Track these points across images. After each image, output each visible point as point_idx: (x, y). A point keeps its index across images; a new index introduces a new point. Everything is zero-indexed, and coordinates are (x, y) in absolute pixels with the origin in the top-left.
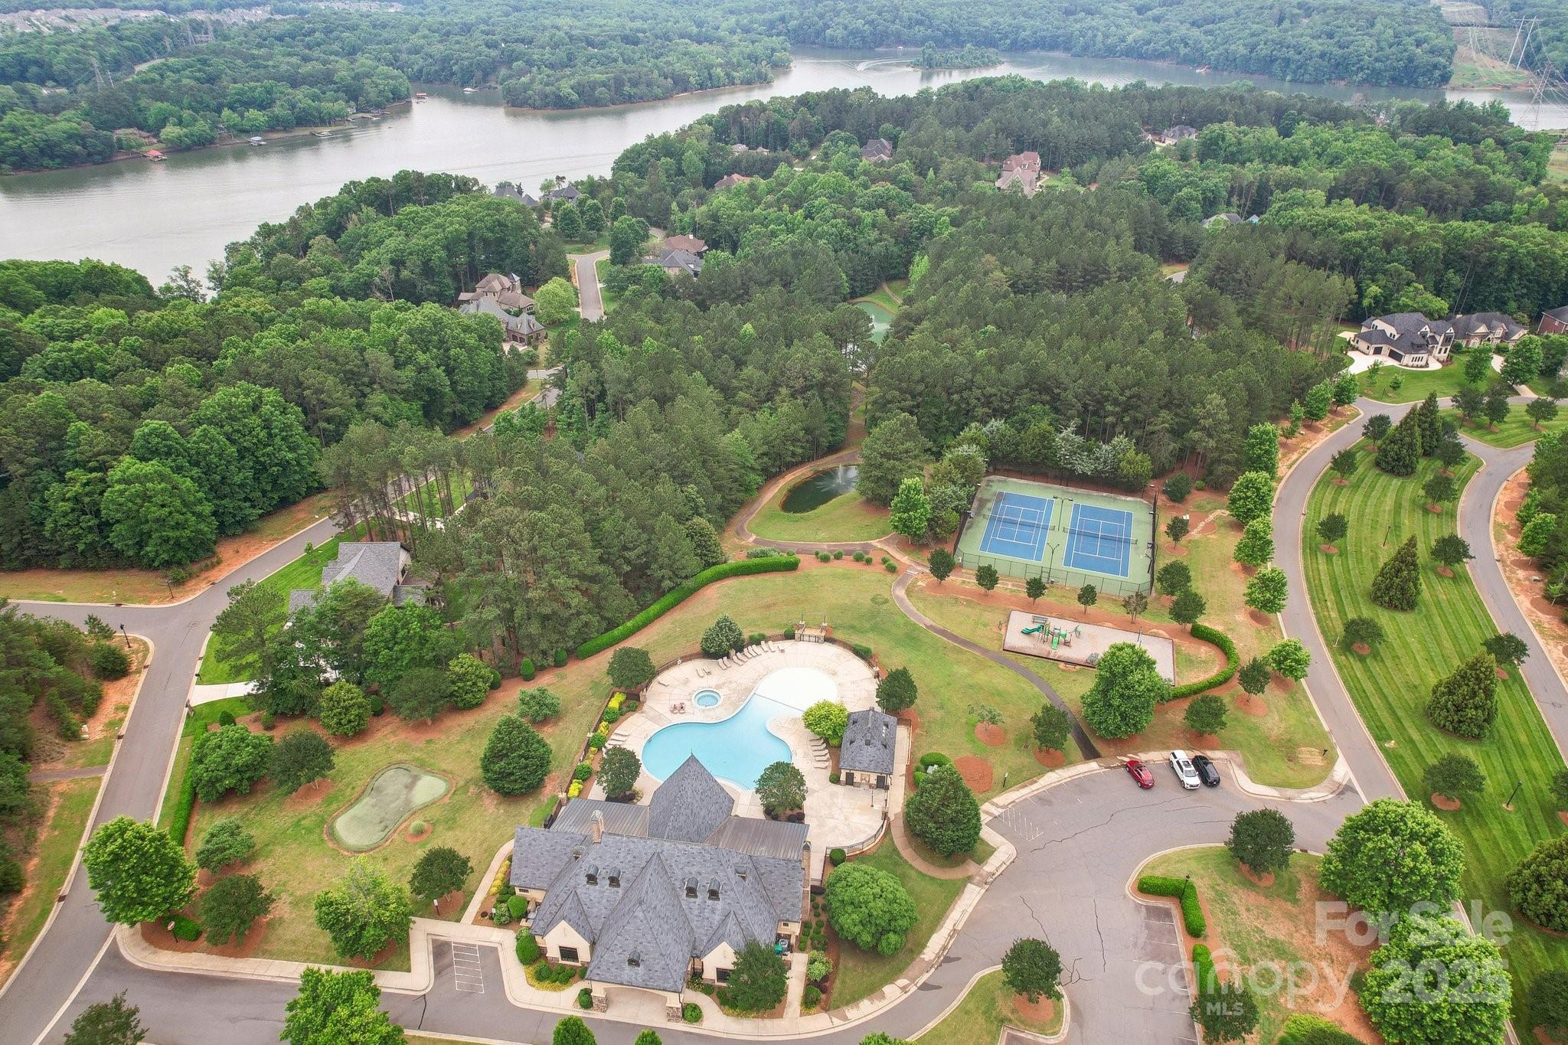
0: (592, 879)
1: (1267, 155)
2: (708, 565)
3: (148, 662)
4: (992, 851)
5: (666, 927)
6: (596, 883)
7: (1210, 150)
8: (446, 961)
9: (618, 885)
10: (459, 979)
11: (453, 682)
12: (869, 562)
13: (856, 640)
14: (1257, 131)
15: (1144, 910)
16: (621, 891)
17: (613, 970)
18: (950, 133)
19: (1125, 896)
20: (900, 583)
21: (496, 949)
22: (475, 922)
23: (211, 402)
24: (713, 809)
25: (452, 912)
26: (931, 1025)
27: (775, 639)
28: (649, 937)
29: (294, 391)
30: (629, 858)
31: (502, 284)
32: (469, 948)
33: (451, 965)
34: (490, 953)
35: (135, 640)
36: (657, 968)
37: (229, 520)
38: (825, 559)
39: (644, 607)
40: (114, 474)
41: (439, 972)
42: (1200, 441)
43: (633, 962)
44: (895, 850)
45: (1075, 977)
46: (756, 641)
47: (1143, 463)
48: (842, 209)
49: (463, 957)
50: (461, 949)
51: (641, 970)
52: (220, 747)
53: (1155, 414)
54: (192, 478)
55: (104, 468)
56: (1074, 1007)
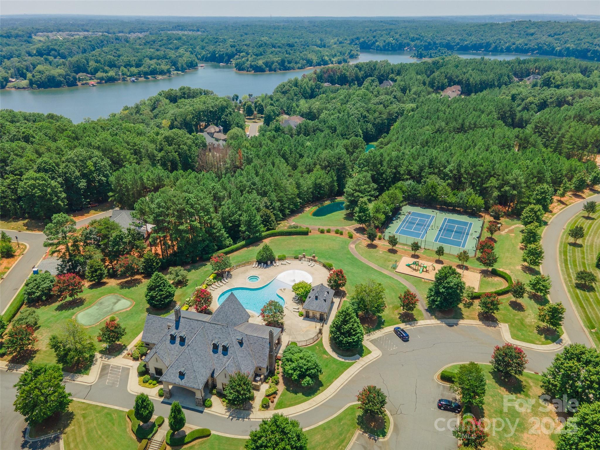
0: (173, 337)
1: (576, 85)
2: (268, 230)
3: (24, 253)
4: (369, 352)
6: (175, 339)
7: (547, 83)
8: (106, 372)
9: (184, 341)
10: (109, 379)
12: (341, 234)
15: (442, 387)
17: (172, 376)
19: (433, 380)
20: (354, 243)
21: (129, 369)
22: (124, 358)
27: (290, 258)
28: (190, 362)
30: (190, 328)
32: (118, 367)
33: (107, 373)
34: (126, 370)
36: (191, 377)
38: (322, 232)
41: (100, 377)
43: (181, 374)
45: (399, 412)
46: (282, 259)
49: (114, 371)
50: (114, 368)
54: (58, 182)
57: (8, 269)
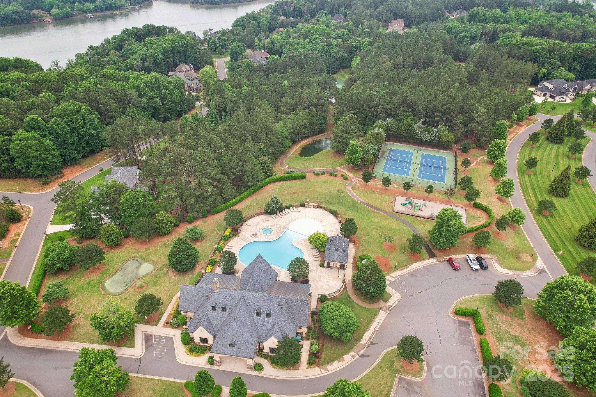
0: (214, 308)
1: (496, 20)
2: (268, 176)
3: (30, 216)
4: (391, 296)
5: (247, 330)
6: (216, 310)
7: (472, 18)
8: (151, 343)
9: (226, 311)
10: (156, 351)
11: (158, 224)
12: (336, 176)
13: (331, 207)
14: (493, 11)
15: (457, 322)
16: (227, 313)
17: (223, 348)
18: (368, 11)
19: (449, 316)
20: (349, 184)
21: (172, 338)
22: (164, 326)
23: (58, 109)
24: (269, 278)
25: (153, 321)
26: (365, 373)
27: (296, 206)
28: (239, 334)
29: (95, 104)
30: (231, 299)
31: (186, 68)
32: (161, 337)
33: (152, 345)
34: (170, 340)
35: (25, 207)
36: (242, 348)
37: (68, 158)
38: (318, 175)
39: (241, 193)
40: (15, 137)
41: (147, 348)
42: (475, 127)
43: (232, 345)
44: (348, 296)
45: (428, 352)
46: (288, 207)
47: (451, 137)
48: (324, 39)
49: (158, 341)
50: (157, 338)
51: (235, 348)
52: (55, 250)
53: (456, 116)
54: (50, 140)
55: (11, 134)
56: (428, 365)
57: (19, 235)
